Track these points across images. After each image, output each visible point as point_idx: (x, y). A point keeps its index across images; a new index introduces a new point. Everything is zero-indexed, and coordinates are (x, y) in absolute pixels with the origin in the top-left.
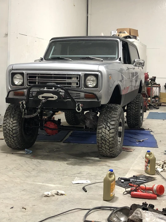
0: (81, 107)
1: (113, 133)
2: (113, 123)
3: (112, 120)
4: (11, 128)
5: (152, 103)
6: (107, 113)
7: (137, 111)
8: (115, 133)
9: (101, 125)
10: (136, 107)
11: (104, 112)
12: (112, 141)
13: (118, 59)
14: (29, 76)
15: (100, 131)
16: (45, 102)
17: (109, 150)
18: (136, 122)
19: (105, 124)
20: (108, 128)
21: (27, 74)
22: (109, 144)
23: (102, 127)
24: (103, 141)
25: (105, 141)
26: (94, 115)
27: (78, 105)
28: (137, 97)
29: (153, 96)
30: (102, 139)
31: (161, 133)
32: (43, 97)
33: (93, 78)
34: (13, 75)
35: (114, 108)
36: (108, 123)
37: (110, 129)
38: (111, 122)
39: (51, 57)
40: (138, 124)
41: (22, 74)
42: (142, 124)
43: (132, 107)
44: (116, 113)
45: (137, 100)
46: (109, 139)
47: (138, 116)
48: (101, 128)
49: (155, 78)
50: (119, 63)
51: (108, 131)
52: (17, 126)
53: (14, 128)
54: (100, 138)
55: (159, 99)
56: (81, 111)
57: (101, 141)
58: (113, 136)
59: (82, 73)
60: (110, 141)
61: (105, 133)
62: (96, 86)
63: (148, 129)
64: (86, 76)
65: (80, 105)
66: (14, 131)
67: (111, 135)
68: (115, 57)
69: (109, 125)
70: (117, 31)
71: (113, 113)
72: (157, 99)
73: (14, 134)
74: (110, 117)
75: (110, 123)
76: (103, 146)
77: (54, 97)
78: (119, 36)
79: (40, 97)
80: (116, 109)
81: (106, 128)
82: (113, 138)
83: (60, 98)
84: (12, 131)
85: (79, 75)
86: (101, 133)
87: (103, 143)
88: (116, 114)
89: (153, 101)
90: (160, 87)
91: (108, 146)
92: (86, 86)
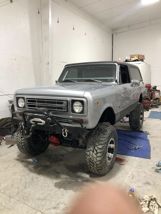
0: (67, 132)
1: (100, 157)
2: (100, 147)
3: (100, 143)
4: (21, 141)
5: (154, 103)
6: (96, 136)
7: (137, 118)
8: (102, 157)
9: (90, 148)
10: (137, 115)
11: (93, 134)
12: (100, 164)
13: (115, 81)
14: (28, 100)
15: (88, 153)
16: (34, 126)
17: (98, 171)
18: (137, 126)
19: (93, 147)
20: (95, 152)
21: (27, 98)
22: (97, 166)
23: (89, 149)
24: (91, 163)
25: (93, 164)
26: (87, 134)
27: (64, 130)
28: (138, 107)
29: (155, 98)
30: (90, 161)
31: (157, 137)
32: (33, 121)
33: (79, 104)
34: (18, 99)
35: (103, 130)
36: (96, 147)
37: (98, 153)
38: (98, 145)
39: (64, 80)
40: (138, 127)
41: (23, 98)
42: (141, 127)
43: (133, 114)
44: (104, 136)
45: (138, 109)
46: (96, 162)
47: (138, 121)
48: (89, 151)
49: (156, 87)
50: (115, 85)
51: (96, 154)
52: (25, 140)
53: (22, 141)
54: (88, 160)
55: (159, 100)
56: (67, 136)
57: (90, 163)
58: (100, 160)
59: (70, 99)
60: (97, 164)
61: (93, 156)
62: (82, 112)
63: (146, 132)
64: (73, 101)
65: (66, 131)
66: (23, 144)
67: (99, 159)
68: (113, 79)
69: (96, 148)
70: (129, 57)
71: (102, 136)
72: (157, 101)
73: (23, 146)
74: (97, 141)
75: (98, 147)
76: (92, 167)
77: (42, 122)
78: (130, 60)
79: (31, 121)
80: (106, 131)
81: (93, 152)
82: (100, 162)
83: (47, 123)
84: (21, 144)
85: (67, 101)
86: (89, 156)
87: (91, 165)
88: (105, 138)
89: (155, 102)
90: (160, 92)
91: (96, 168)
92: (73, 111)
